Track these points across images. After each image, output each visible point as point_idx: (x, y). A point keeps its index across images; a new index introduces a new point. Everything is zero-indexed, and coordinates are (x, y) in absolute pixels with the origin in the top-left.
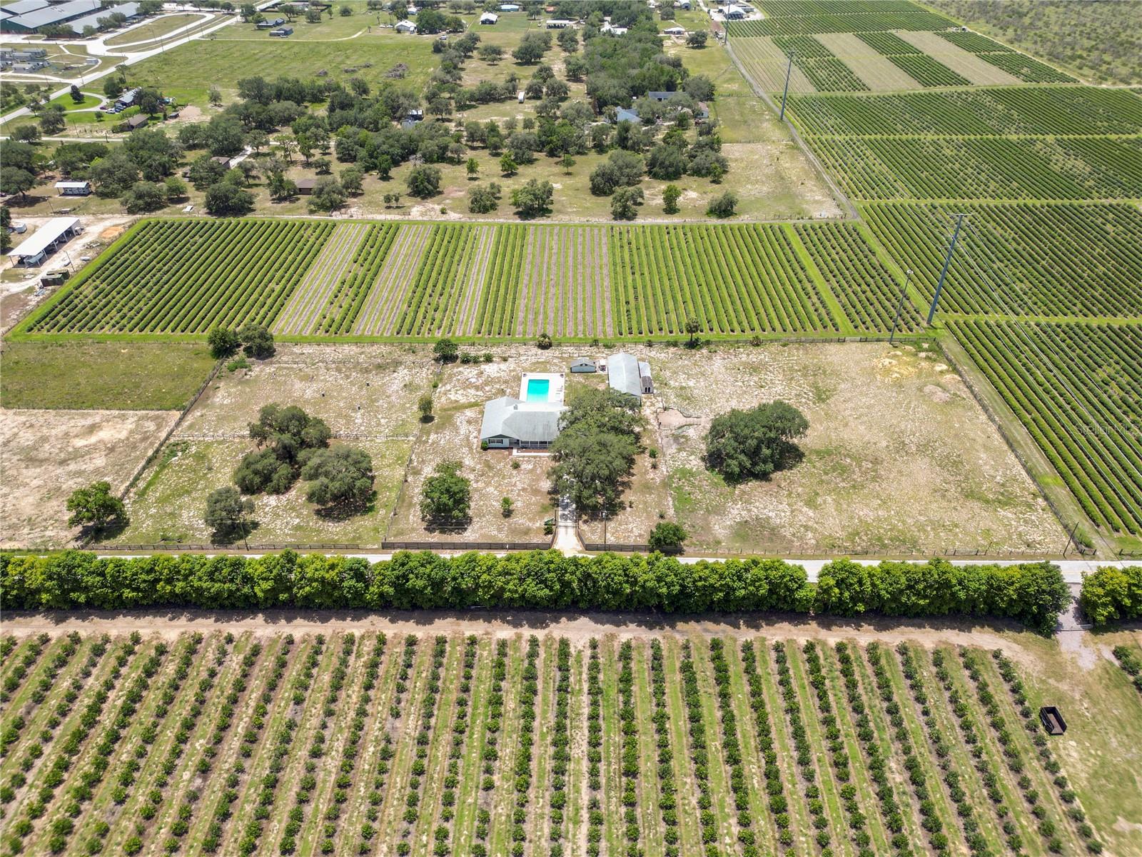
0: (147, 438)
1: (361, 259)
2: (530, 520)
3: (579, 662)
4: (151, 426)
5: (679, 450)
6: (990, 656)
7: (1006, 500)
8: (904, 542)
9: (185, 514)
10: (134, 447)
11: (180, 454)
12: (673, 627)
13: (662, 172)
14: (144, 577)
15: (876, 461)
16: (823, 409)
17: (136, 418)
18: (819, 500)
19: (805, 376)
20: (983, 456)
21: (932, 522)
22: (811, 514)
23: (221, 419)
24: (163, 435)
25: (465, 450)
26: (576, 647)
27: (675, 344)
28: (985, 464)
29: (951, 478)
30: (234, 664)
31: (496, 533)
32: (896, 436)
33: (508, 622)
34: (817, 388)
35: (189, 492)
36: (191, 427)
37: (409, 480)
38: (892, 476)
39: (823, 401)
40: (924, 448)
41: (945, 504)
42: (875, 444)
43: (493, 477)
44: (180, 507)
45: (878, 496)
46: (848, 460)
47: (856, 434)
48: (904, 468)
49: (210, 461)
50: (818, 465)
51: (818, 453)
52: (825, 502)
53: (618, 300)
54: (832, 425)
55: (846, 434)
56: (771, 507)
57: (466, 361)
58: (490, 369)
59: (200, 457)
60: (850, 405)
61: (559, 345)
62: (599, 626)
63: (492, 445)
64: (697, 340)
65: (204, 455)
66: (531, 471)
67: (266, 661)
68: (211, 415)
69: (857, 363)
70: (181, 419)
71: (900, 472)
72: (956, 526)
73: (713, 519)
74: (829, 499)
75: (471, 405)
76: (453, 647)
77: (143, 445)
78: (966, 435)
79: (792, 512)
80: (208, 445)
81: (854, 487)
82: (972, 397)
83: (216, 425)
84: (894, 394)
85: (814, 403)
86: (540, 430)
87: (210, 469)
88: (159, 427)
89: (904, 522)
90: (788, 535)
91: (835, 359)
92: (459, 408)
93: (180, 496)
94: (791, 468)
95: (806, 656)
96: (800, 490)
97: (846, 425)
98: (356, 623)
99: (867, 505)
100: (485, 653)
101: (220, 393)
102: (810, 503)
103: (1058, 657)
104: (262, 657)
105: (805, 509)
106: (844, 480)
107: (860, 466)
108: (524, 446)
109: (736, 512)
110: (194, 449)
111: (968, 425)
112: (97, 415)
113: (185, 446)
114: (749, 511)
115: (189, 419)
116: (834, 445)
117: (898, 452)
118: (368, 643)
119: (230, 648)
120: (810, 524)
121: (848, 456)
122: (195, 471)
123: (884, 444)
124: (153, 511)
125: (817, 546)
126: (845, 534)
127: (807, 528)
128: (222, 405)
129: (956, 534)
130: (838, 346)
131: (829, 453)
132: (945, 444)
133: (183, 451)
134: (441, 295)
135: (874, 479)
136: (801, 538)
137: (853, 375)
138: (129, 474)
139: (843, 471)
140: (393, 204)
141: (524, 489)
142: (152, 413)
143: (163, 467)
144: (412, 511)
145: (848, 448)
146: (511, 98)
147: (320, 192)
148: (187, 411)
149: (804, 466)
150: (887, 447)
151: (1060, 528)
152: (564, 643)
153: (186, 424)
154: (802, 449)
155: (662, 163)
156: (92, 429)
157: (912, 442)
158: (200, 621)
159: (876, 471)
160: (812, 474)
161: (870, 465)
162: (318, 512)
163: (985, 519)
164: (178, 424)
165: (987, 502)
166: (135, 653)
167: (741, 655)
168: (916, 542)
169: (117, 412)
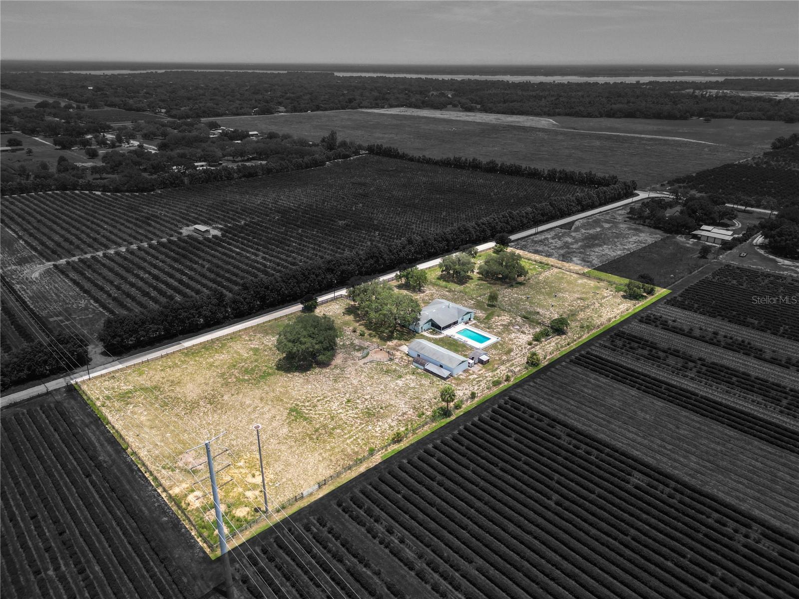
5: (353, 344)
7: (125, 397)
8: (193, 353)
15: (227, 384)
16: (287, 403)
18: (251, 353)
19: (325, 426)
20: (143, 418)
21: (179, 367)
22: (252, 346)
28: (141, 413)
29: (168, 394)
32: (219, 406)
34: (306, 419)
38: (212, 380)
39: (291, 410)
40: (193, 406)
41: (171, 378)
42: (232, 395)
45: (217, 367)
46: (246, 378)
48: (205, 388)
50: (264, 368)
51: (269, 374)
52: (248, 353)
54: (272, 394)
55: (258, 393)
60: (268, 416)
69: (287, 464)
71: (207, 384)
72: (162, 370)
74: (246, 355)
78: (159, 429)
81: (234, 366)
84: (234, 443)
85: (297, 405)
89: (196, 361)
91: (312, 459)
94: (280, 360)
96: (266, 353)
97: (262, 399)
99: (222, 360)
102: (256, 350)
106: (243, 366)
107: (236, 377)
111: (157, 440)
116: (262, 383)
117: (213, 396)
121: (248, 380)
123: (226, 397)
125: (240, 336)
126: (228, 345)
127: (250, 340)
129: (161, 366)
130: (321, 478)
131: (262, 377)
132: (177, 415)
135: (223, 374)
137: (283, 448)
139: (246, 371)
145: (250, 385)
149: (273, 364)
150: (223, 396)
154: (282, 372)
157: (204, 407)
159: (224, 379)
160: (264, 362)
161: (230, 380)
163: (142, 380)
165: (140, 389)
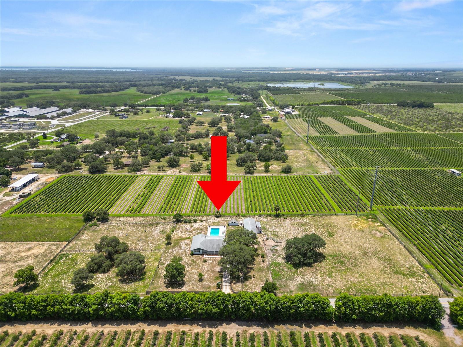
0: (52, 252)
1: (147, 188)
2: (210, 283)
3: (231, 342)
4: (54, 248)
5: (274, 255)
6: (414, 339)
7: (412, 274)
8: (371, 291)
9: (63, 282)
10: (46, 256)
11: (64, 258)
12: (273, 327)
13: (263, 159)
14: (42, 304)
15: (355, 259)
16: (331, 239)
17: (48, 245)
18: (333, 274)
19: (323, 227)
20: (400, 257)
21: (381, 283)
22: (330, 280)
23: (83, 245)
24: (59, 251)
25: (184, 255)
26: (230, 336)
27: (270, 216)
28: (401, 260)
29: (388, 266)
30: (76, 344)
31: (196, 288)
32: (362, 249)
33: (200, 325)
34: (328, 232)
35: (66, 273)
36: (70, 248)
37: (160, 267)
38: (363, 265)
39: (332, 236)
40: (375, 254)
41: (386, 276)
42: (354, 252)
43: (195, 266)
44: (62, 279)
45: (358, 273)
46: (344, 259)
47: (346, 249)
48: (367, 262)
49: (77, 261)
50: (331, 260)
51: (331, 256)
52: (336, 275)
53: (247, 200)
54: (336, 245)
55: (342, 249)
56: (313, 277)
57: (186, 222)
58: (196, 225)
59: (73, 259)
60: (342, 238)
61: (224, 216)
62: (240, 327)
63: (195, 253)
64: (279, 214)
65: (75, 259)
66: (211, 263)
67: (90, 343)
68: (80, 243)
69: (344, 223)
70: (67, 245)
71: (366, 263)
72: (392, 285)
73: (289, 282)
74: (337, 274)
75: (187, 238)
76: (175, 336)
77: (50, 255)
78: (391, 249)
79: (322, 279)
80: (77, 255)
81: (347, 269)
82: (392, 235)
83: (81, 247)
84: (360, 234)
85: (328, 237)
86: (215, 246)
87: (76, 264)
88: (57, 248)
89: (370, 283)
90: (321, 289)
91: (335, 221)
92: (182, 239)
93: (62, 274)
94: (320, 262)
95: (332, 340)
96: (325, 270)
97: (342, 245)
98: (132, 326)
99: (353, 276)
100: (189, 339)
101: (84, 235)
102: (330, 275)
103: (445, 340)
104: (89, 341)
105: (327, 278)
106: (343, 267)
107: (349, 261)
108: (209, 253)
109: (299, 279)
110: (70, 256)
111: (391, 245)
112: (32, 244)
113: (68, 255)
114: (304, 279)
115: (71, 245)
116: (337, 253)
117: (364, 255)
118: (137, 335)
119: (75, 337)
120: (330, 284)
121: (344, 257)
122: (70, 265)
123: (358, 252)
124: (50, 280)
125: (334, 293)
126: (345, 288)
127: (329, 286)
128: (85, 239)
129: (393, 288)
130: (335, 217)
131: (336, 256)
132: (383, 253)
133: (66, 257)
134: (177, 199)
135: (355, 266)
136: (327, 290)
137: (343, 227)
138: (42, 266)
139: (342, 263)
140: (161, 169)
141: (208, 271)
142: (55, 243)
143: (57, 263)
144: (160, 279)
145: (343, 254)
146: (207, 137)
147: (133, 165)
148: (69, 242)
149: (326, 261)
150: (359, 254)
151: (436, 285)
152: (225, 334)
153: (69, 247)
154: (324, 254)
155: (263, 156)
156: (30, 249)
157: (370, 252)
158: (63, 325)
159: (356, 263)
160: (329, 264)
161: (353, 261)
162: (120, 280)
163: (404, 282)
164: (65, 247)
165: (404, 275)
166: (32, 340)
167: (303, 339)
168: (376, 291)
169: (41, 243)
